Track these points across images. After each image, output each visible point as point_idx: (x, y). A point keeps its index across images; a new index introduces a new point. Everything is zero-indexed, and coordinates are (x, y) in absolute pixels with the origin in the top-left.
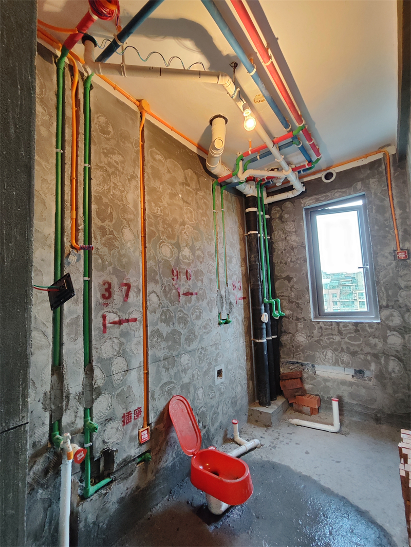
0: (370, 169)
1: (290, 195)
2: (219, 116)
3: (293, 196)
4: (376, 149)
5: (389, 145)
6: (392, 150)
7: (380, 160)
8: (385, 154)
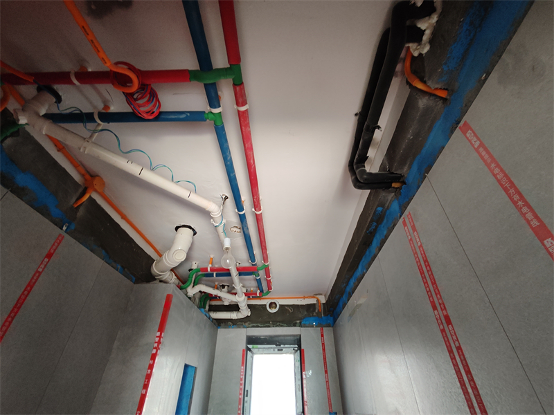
0: (307, 311)
1: (234, 315)
2: (190, 227)
3: (236, 318)
4: (312, 295)
5: (321, 294)
6: (323, 300)
7: (314, 304)
8: (318, 300)
